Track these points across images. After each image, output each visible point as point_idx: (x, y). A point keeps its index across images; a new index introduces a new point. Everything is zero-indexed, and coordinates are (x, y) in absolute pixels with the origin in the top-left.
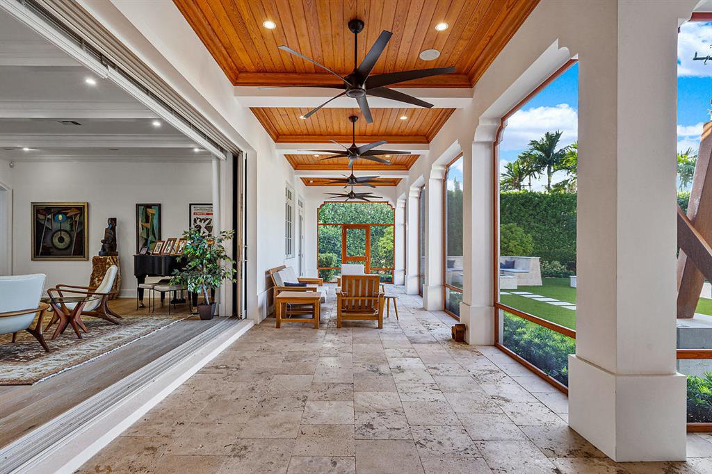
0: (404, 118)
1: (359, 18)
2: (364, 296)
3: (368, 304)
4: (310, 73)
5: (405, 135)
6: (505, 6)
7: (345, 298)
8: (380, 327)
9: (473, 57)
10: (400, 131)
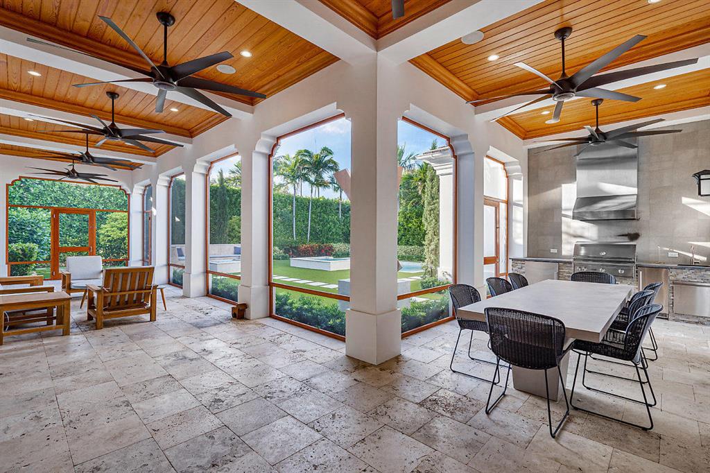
0: (174, 110)
1: (171, 13)
2: (134, 290)
3: (137, 298)
4: (81, 35)
5: (168, 125)
6: (297, 60)
7: (106, 295)
8: (153, 319)
9: (260, 83)
10: (165, 120)
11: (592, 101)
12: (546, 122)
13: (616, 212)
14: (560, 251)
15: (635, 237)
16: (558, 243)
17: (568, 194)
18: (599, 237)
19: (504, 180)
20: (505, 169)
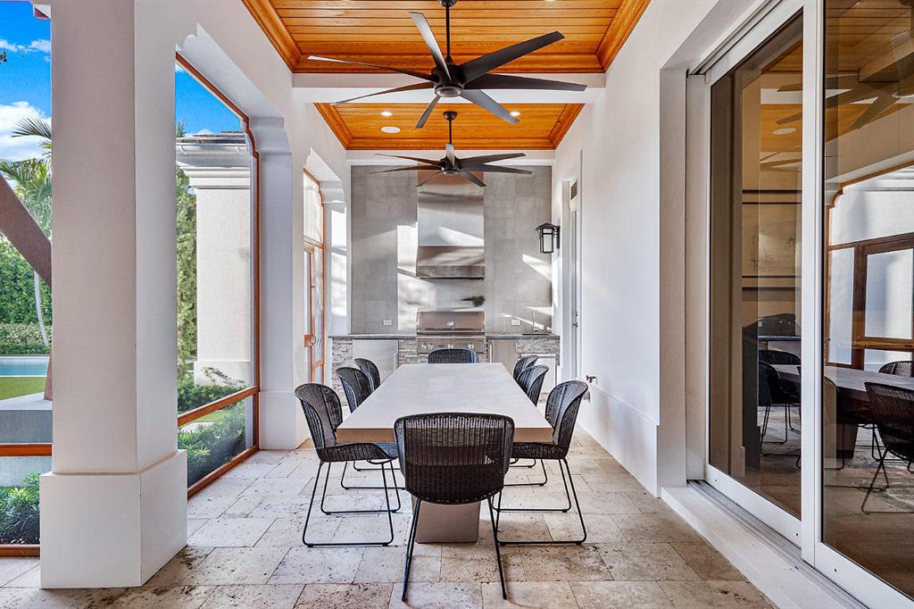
11: (445, 113)
12: (384, 129)
13: (461, 268)
14: (395, 322)
15: (479, 301)
16: (393, 311)
17: (407, 240)
18: (438, 302)
19: (319, 209)
20: (320, 192)
